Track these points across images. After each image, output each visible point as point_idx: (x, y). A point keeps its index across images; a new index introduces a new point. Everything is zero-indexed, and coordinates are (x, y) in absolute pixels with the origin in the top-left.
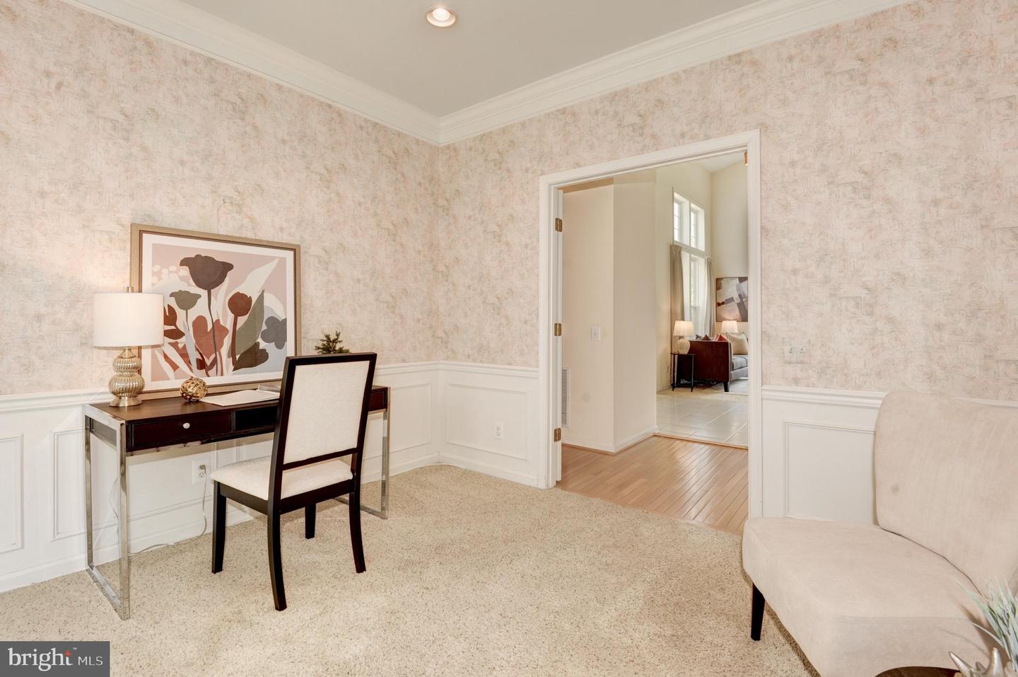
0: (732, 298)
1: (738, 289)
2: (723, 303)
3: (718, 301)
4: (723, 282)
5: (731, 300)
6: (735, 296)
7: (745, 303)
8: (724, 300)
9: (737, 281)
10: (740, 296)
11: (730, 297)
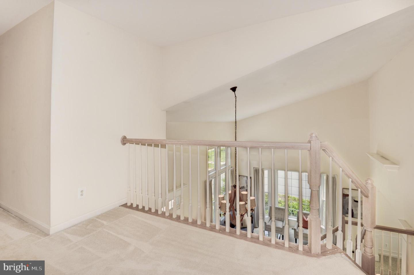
1: (247, 183)
6: (246, 186)
11: (243, 186)
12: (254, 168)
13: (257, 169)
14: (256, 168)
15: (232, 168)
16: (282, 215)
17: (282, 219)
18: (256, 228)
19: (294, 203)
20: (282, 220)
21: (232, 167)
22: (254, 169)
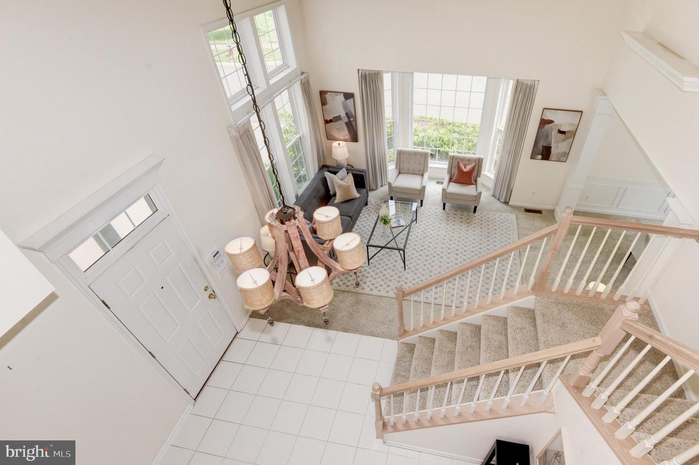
0: (340, 116)
1: (345, 107)
2: (331, 121)
3: (326, 119)
4: (328, 96)
5: (338, 118)
6: (343, 115)
7: (354, 124)
8: (331, 118)
9: (341, 98)
10: (347, 114)
11: (338, 115)
12: (358, 70)
13: (367, 73)
14: (363, 70)
15: (303, 77)
16: (420, 164)
17: (420, 171)
18: (373, 190)
19: (442, 132)
20: (421, 173)
21: (303, 73)
22: (360, 74)
